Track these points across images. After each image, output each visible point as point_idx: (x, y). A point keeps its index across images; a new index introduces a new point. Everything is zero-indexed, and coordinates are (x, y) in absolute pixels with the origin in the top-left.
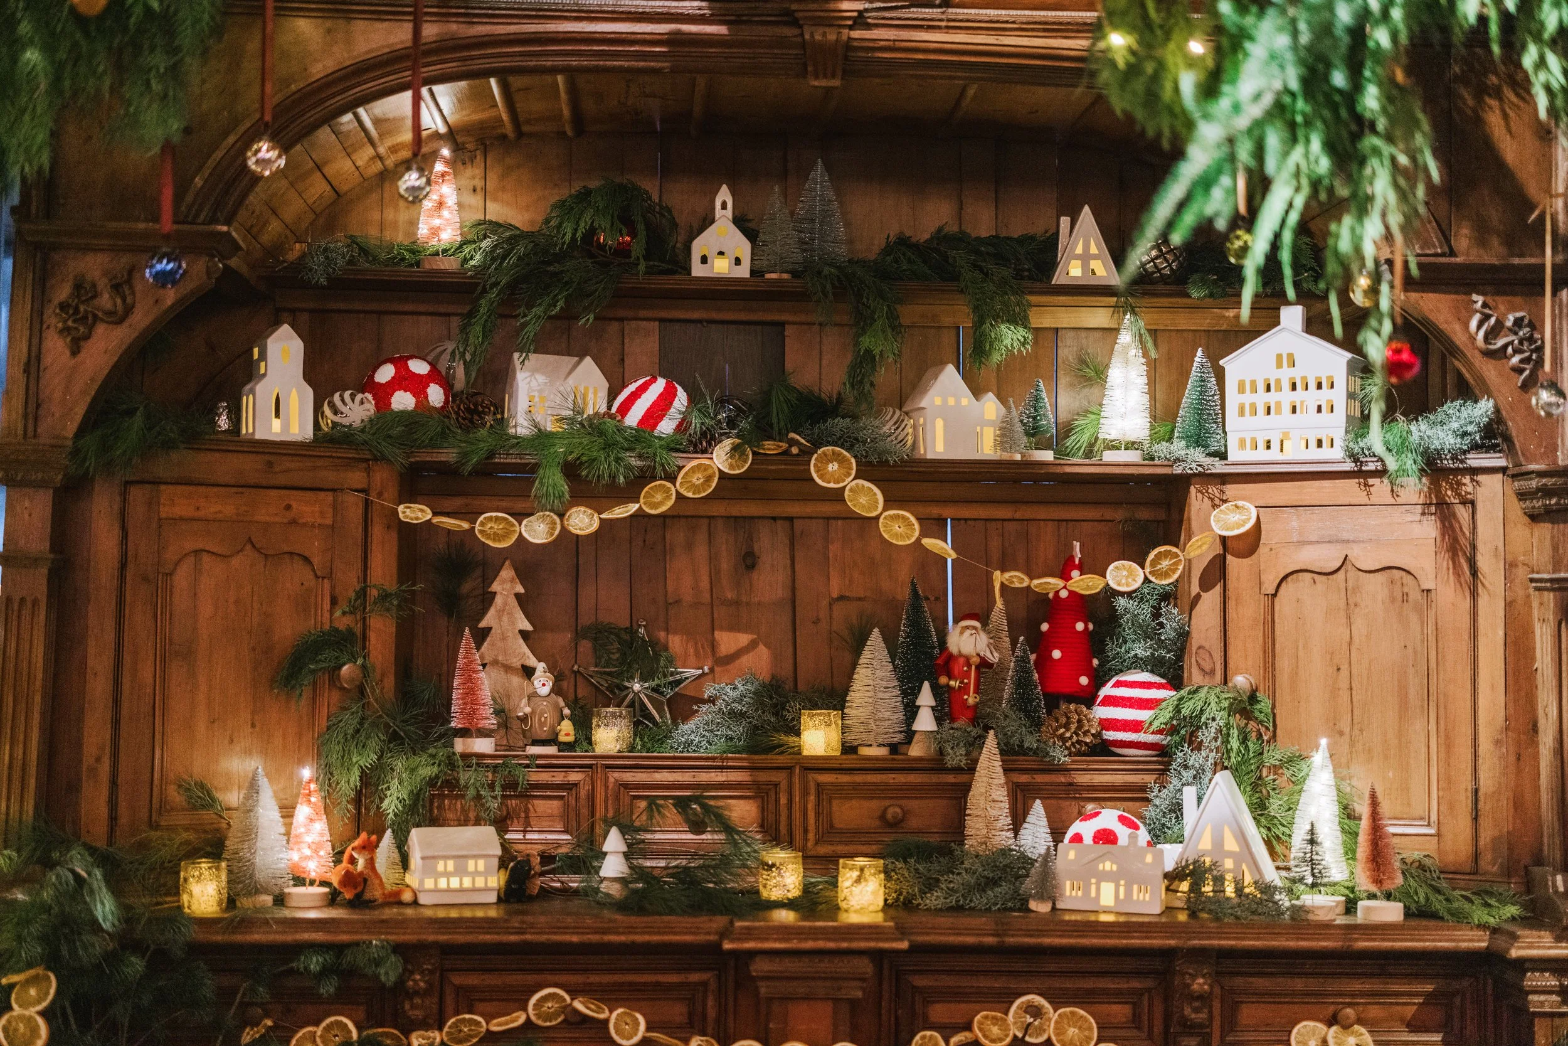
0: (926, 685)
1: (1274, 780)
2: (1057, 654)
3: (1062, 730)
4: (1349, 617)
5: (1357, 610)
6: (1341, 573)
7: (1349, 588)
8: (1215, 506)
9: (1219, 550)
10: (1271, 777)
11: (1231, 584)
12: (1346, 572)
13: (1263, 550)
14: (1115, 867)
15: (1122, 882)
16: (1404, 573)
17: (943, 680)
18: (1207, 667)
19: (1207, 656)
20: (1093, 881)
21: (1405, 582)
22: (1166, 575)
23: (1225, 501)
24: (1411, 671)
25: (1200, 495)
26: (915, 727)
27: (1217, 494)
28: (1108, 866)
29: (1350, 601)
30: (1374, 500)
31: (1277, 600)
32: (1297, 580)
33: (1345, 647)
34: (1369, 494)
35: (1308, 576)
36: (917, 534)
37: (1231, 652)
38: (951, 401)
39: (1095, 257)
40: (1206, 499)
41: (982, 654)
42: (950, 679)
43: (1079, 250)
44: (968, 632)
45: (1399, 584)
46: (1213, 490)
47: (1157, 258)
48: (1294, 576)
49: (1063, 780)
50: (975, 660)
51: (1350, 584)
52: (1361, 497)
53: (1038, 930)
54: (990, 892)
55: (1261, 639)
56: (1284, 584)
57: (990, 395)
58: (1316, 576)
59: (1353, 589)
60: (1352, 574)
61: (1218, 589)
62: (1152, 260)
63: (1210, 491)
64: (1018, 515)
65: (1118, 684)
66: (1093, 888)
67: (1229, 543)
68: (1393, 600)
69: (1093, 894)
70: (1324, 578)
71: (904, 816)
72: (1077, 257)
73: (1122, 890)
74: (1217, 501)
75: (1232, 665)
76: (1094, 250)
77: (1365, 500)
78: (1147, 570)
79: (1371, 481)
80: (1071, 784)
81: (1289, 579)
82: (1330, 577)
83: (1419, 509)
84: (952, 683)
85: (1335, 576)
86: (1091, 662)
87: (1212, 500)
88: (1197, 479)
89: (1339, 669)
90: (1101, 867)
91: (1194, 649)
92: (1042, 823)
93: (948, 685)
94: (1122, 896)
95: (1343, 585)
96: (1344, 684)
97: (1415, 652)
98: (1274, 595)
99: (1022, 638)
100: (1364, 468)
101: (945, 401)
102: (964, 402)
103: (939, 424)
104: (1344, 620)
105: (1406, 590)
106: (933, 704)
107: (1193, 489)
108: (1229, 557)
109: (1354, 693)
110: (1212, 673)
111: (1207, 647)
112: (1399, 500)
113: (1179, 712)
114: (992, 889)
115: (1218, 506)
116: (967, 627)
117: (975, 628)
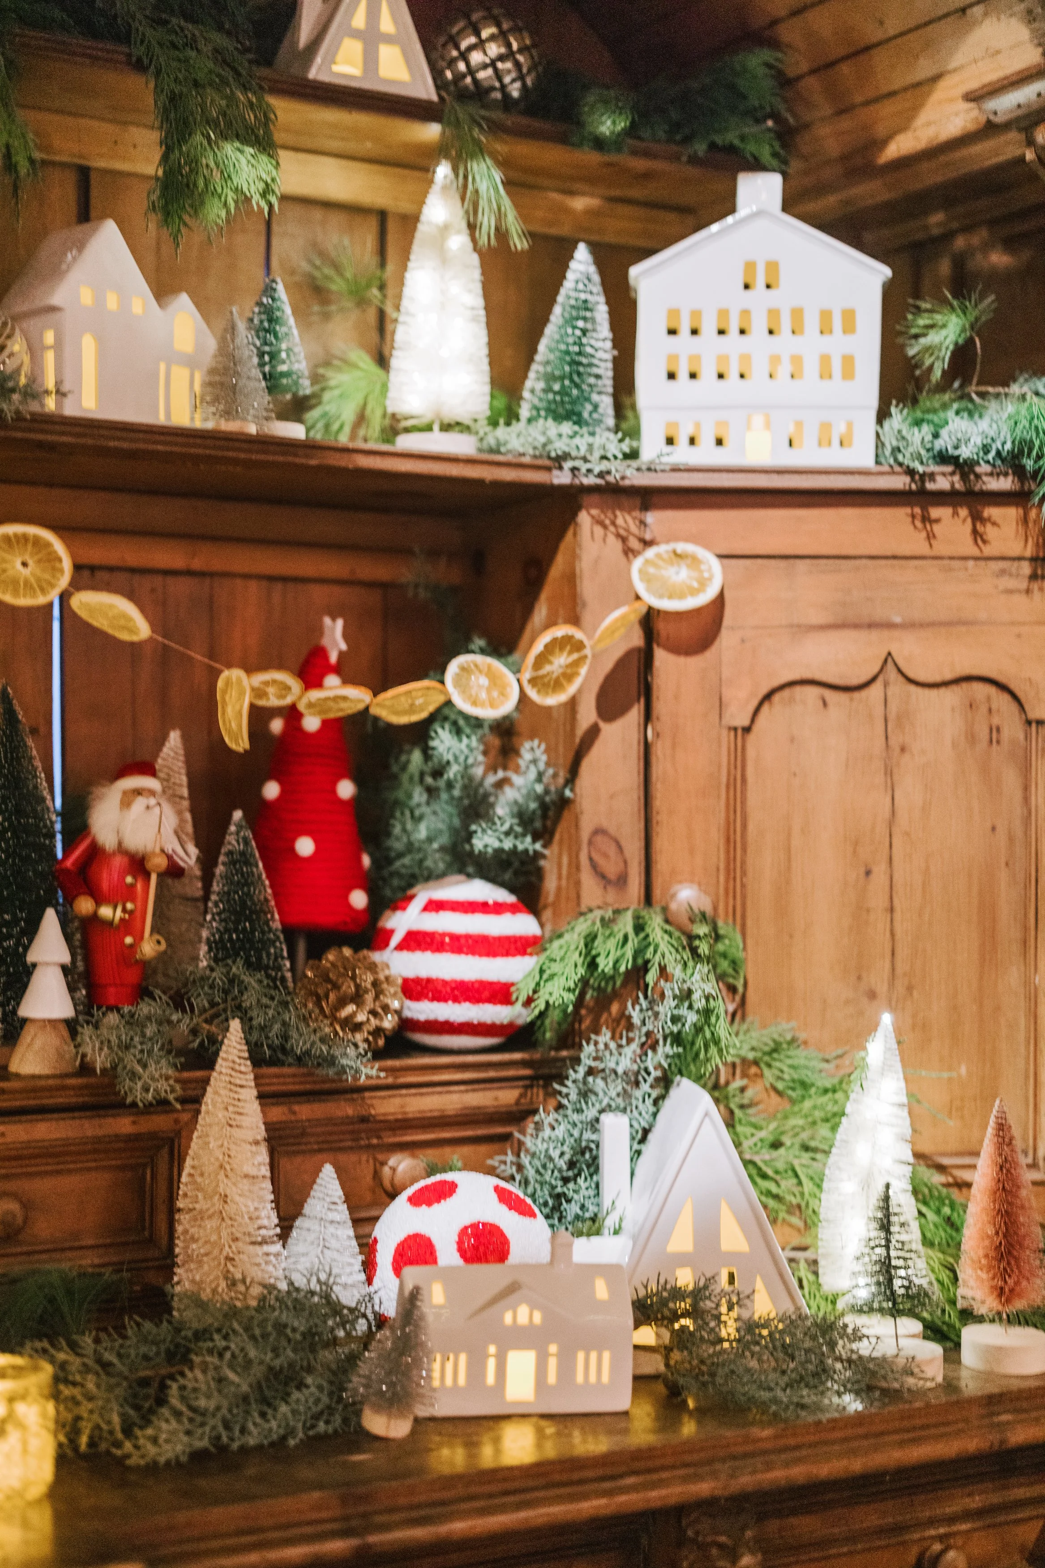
0: (50, 920)
1: (743, 1090)
2: (305, 846)
3: (350, 1008)
4: (889, 772)
5: (906, 757)
6: (876, 690)
7: (892, 717)
8: (629, 553)
9: (637, 639)
10: (738, 1083)
11: (660, 707)
12: (886, 685)
13: (727, 639)
14: (537, 1317)
15: (553, 1348)
16: (992, 690)
17: (85, 905)
18: (612, 869)
19: (612, 851)
20: (492, 1349)
21: (994, 706)
22: (557, 685)
23: (647, 544)
24: (1003, 875)
25: (599, 531)
26: (25, 1011)
27: (634, 528)
28: (523, 1315)
29: (892, 742)
30: (940, 548)
31: (752, 738)
32: (792, 700)
33: (881, 830)
34: (930, 537)
35: (812, 692)
36: (64, 581)
37: (661, 843)
38: (112, 302)
39: (389, 39)
40: (611, 539)
41: (169, 849)
42: (98, 902)
43: (359, 20)
44: (140, 803)
45: (984, 709)
46: (625, 520)
47: (501, 58)
48: (786, 693)
49: (350, 1111)
50: (160, 862)
51: (893, 707)
52: (915, 543)
53: (434, 1504)
54: (284, 1408)
55: (723, 815)
56: (765, 708)
57: (184, 299)
58: (828, 694)
59: (899, 718)
60: (898, 687)
61: (635, 714)
62: (493, 64)
63: (620, 521)
64: (197, 564)
65: (434, 906)
66: (491, 1363)
67: (661, 626)
68: (971, 738)
69: (491, 1379)
70: (843, 697)
71: (26, 1219)
72: (356, 34)
73: (552, 1363)
74: (634, 543)
75: (661, 865)
76: (387, 25)
77: (922, 548)
78: (526, 675)
79: (935, 512)
80: (364, 1119)
81: (776, 698)
82: (856, 695)
83: (1026, 568)
84: (106, 912)
85: (864, 693)
86: (359, 860)
87: (624, 540)
88: (595, 498)
89: (868, 873)
90: (508, 1318)
91: (585, 835)
92: (337, 1217)
93: (95, 917)
94: (552, 1378)
95: (879, 710)
96: (877, 900)
97: (1011, 839)
98: (747, 730)
99: (238, 815)
100: (930, 486)
101: (99, 300)
102: (137, 307)
103: (88, 344)
104: (880, 779)
105: (996, 721)
106: (66, 958)
107: (584, 518)
108: (661, 656)
109: (898, 916)
110: (622, 881)
111: (612, 830)
112: (988, 551)
113: (592, 965)
114: (285, 1399)
115: (635, 553)
116: (138, 792)
117: (152, 793)
